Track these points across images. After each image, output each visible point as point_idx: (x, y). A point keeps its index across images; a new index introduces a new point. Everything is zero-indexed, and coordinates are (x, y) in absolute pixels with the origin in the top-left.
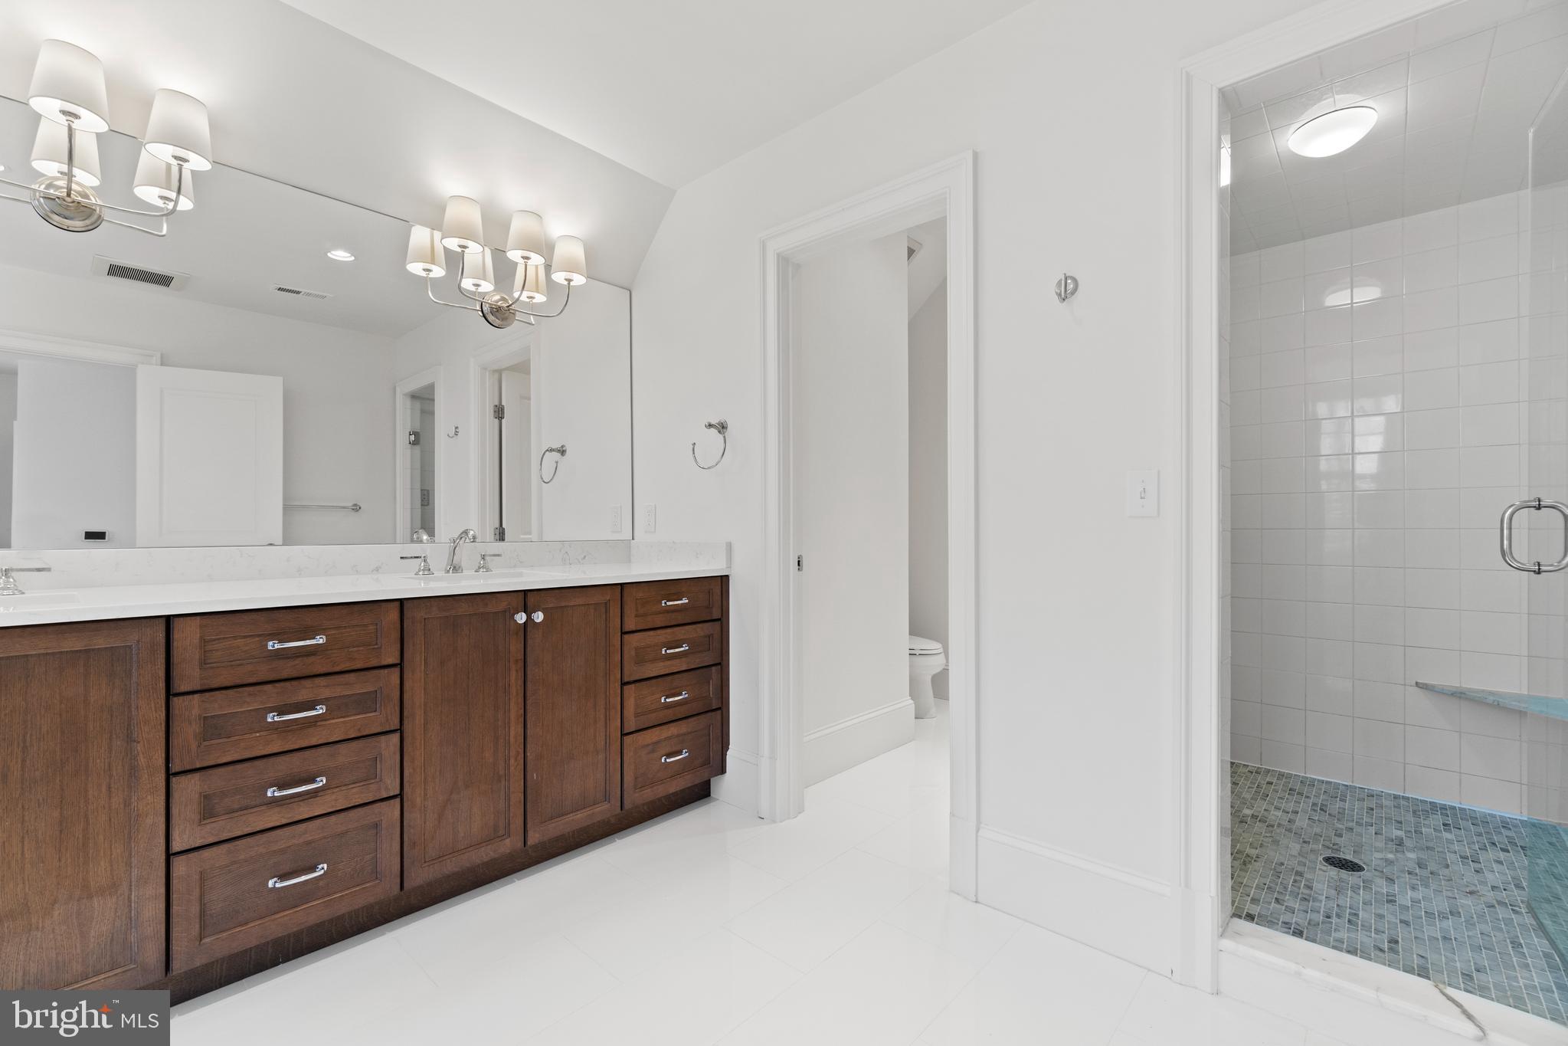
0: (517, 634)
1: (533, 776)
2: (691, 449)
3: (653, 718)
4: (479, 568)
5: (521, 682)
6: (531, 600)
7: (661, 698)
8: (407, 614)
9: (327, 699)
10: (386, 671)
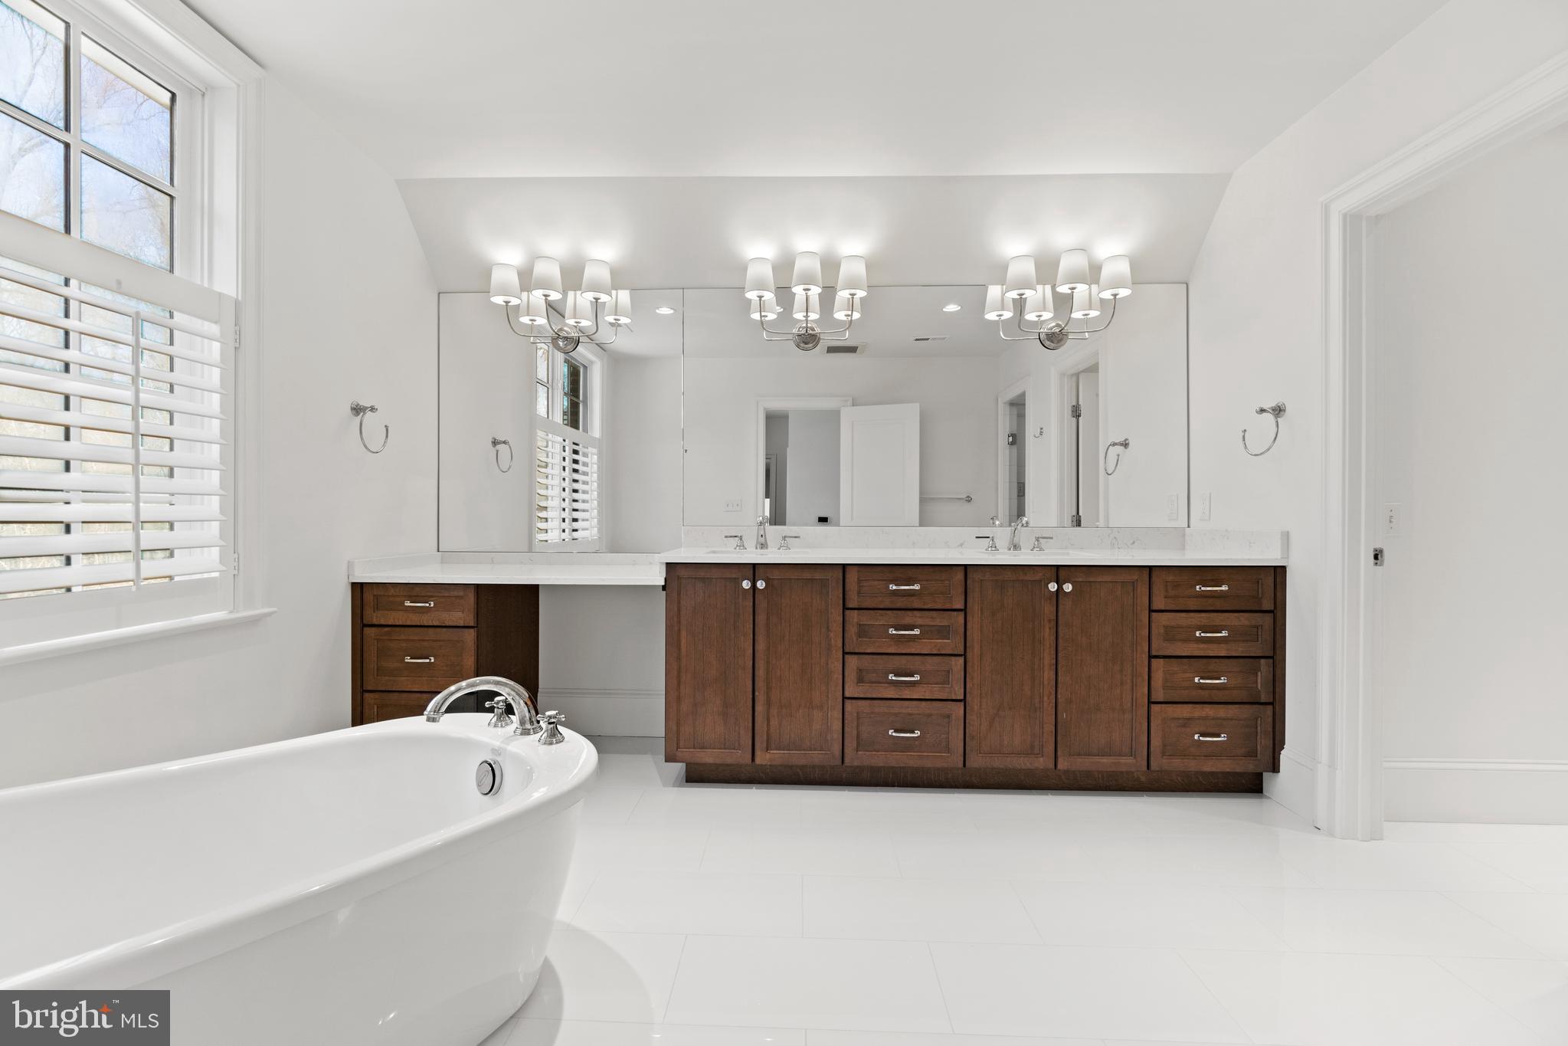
0: (1050, 599)
1: (1063, 716)
2: (1241, 437)
3: (1184, 695)
4: (1034, 547)
5: (1053, 638)
6: (1062, 573)
7: (1194, 677)
8: (970, 575)
9: (921, 626)
10: (955, 613)
